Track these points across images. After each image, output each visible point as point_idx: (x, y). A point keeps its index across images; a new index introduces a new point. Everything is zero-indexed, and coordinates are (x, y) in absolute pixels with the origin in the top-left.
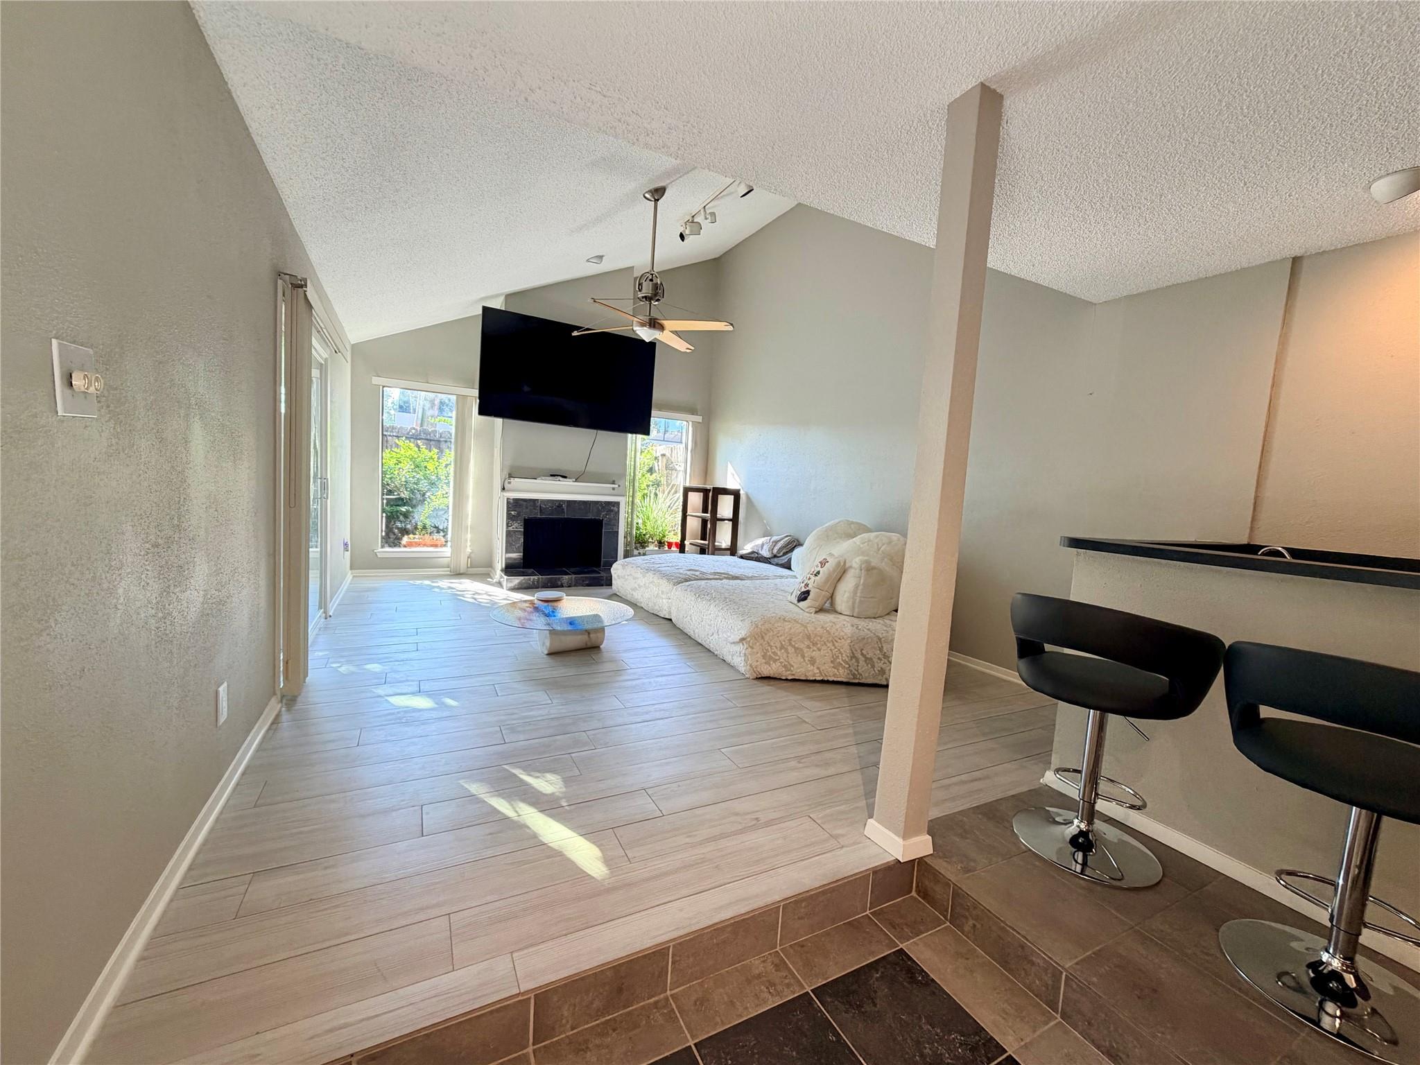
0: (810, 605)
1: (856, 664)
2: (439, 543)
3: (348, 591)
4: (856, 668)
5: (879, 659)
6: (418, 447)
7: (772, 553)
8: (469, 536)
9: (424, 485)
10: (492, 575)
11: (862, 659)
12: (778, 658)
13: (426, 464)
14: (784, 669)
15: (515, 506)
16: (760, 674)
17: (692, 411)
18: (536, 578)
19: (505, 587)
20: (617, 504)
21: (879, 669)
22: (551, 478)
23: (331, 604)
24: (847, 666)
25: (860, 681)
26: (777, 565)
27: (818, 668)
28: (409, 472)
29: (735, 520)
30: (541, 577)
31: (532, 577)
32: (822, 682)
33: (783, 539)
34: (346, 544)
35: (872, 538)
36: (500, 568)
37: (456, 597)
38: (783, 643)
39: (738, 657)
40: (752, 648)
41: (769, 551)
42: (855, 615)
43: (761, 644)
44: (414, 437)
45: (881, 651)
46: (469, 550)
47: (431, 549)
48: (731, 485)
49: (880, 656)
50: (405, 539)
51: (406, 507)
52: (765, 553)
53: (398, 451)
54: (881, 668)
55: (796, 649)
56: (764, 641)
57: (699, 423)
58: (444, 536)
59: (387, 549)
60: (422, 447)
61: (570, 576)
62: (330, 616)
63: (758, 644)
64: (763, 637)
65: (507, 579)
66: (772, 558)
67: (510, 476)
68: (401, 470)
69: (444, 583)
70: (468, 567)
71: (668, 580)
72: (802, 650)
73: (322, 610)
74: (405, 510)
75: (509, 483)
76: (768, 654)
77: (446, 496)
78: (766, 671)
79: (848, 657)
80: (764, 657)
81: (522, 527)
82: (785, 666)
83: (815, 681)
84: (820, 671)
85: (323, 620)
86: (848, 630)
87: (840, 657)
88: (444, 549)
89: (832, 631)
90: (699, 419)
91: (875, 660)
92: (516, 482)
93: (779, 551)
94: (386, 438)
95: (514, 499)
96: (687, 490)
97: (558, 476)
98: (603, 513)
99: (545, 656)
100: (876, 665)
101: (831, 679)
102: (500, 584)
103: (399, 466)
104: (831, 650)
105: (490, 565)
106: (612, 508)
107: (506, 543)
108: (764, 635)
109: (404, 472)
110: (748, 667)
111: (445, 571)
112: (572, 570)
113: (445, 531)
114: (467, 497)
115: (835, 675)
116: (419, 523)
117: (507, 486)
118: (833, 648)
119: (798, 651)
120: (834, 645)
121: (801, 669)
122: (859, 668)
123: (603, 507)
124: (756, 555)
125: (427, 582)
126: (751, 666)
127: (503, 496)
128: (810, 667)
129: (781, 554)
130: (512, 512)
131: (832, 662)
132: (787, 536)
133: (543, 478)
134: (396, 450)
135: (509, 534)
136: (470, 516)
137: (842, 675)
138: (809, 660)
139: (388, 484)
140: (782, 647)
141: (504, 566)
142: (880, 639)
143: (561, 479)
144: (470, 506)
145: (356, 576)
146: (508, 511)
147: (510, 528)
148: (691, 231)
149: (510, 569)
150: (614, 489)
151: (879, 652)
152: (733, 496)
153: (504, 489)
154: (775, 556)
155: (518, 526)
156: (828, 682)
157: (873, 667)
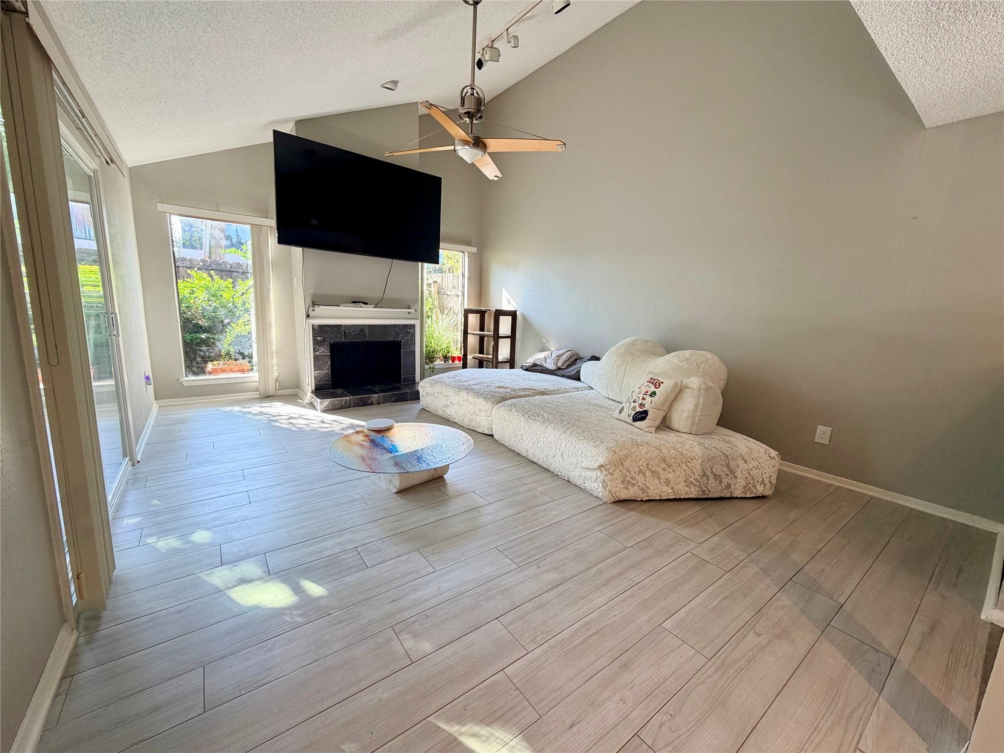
0: (650, 424)
1: (706, 482)
2: (246, 368)
3: (154, 427)
4: (706, 485)
5: (727, 475)
6: (211, 276)
7: (557, 366)
8: (275, 361)
9: (222, 313)
10: (300, 395)
11: (711, 477)
12: (635, 482)
13: (221, 293)
14: (641, 492)
15: (320, 332)
16: (618, 498)
17: (468, 243)
18: (348, 398)
19: (319, 410)
20: (413, 326)
21: (726, 484)
22: (354, 304)
23: (137, 449)
24: (698, 484)
25: (708, 497)
26: (563, 376)
27: (672, 488)
28: (205, 301)
29: (513, 337)
30: (352, 397)
31: (344, 398)
32: (675, 500)
33: (564, 354)
34: (147, 378)
35: (688, 357)
36: (310, 391)
37: (271, 421)
38: (641, 468)
39: (595, 484)
40: (612, 474)
41: (554, 364)
42: (693, 433)
43: (621, 471)
44: (206, 267)
45: (728, 468)
46: (276, 374)
47: (239, 375)
48: (506, 307)
49: (728, 472)
50: (210, 366)
51: (205, 334)
52: (550, 365)
53: (191, 281)
54: (728, 484)
55: (653, 472)
56: (624, 467)
57: (475, 253)
58: (250, 362)
59: (192, 377)
60: (215, 277)
61: (379, 394)
62: (139, 462)
63: (617, 470)
64: (622, 464)
65: (320, 402)
66: (556, 370)
67: (314, 304)
68: (197, 299)
69: (256, 408)
70: (276, 390)
71: (485, 399)
72: (658, 473)
73: (128, 458)
74: (204, 337)
75: (313, 310)
76: (627, 479)
77: (248, 323)
78: (624, 495)
79: (699, 475)
80: (623, 482)
81: (329, 351)
82: (642, 489)
83: (668, 500)
84: (674, 491)
85: (130, 468)
86: (698, 450)
87: (693, 477)
88: (250, 374)
89: (685, 452)
90: (474, 250)
91: (723, 476)
92: (321, 310)
93: (563, 364)
94: (179, 269)
95: (319, 326)
96: (467, 312)
97: (359, 302)
98: (401, 335)
99: (395, 495)
100: (724, 481)
101: (682, 497)
102: (312, 406)
103: (195, 296)
104: (684, 470)
105: (297, 385)
106: (409, 330)
107: (314, 367)
108: (623, 461)
109: (200, 302)
110: (607, 493)
111: (255, 395)
112: (377, 387)
113: (250, 357)
114: (270, 326)
115: (686, 493)
116: (223, 350)
117: (311, 313)
118: (686, 468)
119: (654, 474)
120: (687, 465)
121: (657, 490)
122: (709, 484)
123: (401, 330)
124: (541, 368)
125: (237, 408)
126: (610, 491)
127: (309, 322)
128: (665, 488)
129: (565, 366)
130: (318, 338)
131: (685, 482)
132: (568, 351)
133: (346, 305)
134: (189, 280)
135: (316, 358)
136: (274, 343)
137: (694, 493)
138: (664, 482)
139: (184, 313)
140: (640, 471)
141: (314, 388)
142: (727, 456)
143: (363, 305)
144: (274, 333)
145: (163, 406)
146: (314, 337)
147: (317, 353)
148: (491, 56)
149: (320, 391)
150: (409, 313)
151: (726, 469)
152: (511, 317)
153: (308, 316)
154: (559, 369)
155: (325, 351)
156: (680, 500)
157: (721, 482)
